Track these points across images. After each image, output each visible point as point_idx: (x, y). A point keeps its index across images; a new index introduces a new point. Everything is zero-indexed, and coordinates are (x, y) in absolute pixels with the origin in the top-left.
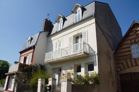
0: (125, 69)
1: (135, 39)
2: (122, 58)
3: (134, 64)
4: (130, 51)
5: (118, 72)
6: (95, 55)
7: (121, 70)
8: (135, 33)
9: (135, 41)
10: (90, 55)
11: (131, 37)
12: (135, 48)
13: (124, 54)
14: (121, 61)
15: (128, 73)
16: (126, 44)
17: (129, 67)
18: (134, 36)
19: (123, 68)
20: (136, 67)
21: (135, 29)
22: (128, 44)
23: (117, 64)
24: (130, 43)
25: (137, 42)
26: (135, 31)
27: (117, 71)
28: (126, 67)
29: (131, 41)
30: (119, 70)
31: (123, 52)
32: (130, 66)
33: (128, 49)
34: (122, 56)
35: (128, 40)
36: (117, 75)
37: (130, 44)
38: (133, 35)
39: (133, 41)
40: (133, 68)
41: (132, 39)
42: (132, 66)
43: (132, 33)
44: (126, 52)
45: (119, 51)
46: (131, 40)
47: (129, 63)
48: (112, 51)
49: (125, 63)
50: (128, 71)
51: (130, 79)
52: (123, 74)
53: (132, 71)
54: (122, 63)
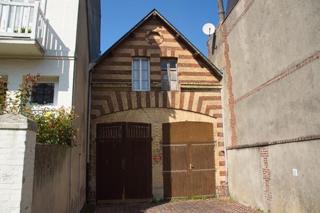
0: (112, 112)
1: (145, 48)
2: (111, 86)
3: (135, 104)
4: (130, 72)
5: (93, 117)
6: (67, 58)
7: (103, 114)
8: (147, 36)
9: (145, 52)
10: (47, 53)
11: (138, 43)
12: (141, 69)
13: (114, 77)
14: (105, 93)
15: (119, 123)
16: (124, 55)
17: (122, 110)
18: (145, 43)
19: (107, 110)
20: (137, 112)
21: (149, 27)
22: (128, 55)
23: (94, 98)
24: (134, 55)
25: (149, 57)
26: (148, 32)
27: (91, 115)
28: (117, 109)
29: (137, 51)
30: (98, 112)
31: (115, 72)
32: (126, 107)
33: (126, 68)
34: (111, 80)
35: (131, 47)
36: (91, 125)
37: (133, 57)
38: (144, 39)
39: (141, 52)
40: (131, 112)
41: (140, 47)
42: (130, 108)
43: (142, 35)
44: (120, 72)
45: (105, 68)
46: (136, 48)
47: (125, 101)
48: (90, 62)
49: (114, 98)
50: (118, 117)
51: (120, 136)
52: (106, 125)
53: (127, 120)
54: (108, 98)
